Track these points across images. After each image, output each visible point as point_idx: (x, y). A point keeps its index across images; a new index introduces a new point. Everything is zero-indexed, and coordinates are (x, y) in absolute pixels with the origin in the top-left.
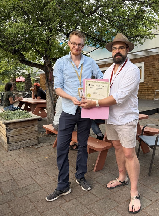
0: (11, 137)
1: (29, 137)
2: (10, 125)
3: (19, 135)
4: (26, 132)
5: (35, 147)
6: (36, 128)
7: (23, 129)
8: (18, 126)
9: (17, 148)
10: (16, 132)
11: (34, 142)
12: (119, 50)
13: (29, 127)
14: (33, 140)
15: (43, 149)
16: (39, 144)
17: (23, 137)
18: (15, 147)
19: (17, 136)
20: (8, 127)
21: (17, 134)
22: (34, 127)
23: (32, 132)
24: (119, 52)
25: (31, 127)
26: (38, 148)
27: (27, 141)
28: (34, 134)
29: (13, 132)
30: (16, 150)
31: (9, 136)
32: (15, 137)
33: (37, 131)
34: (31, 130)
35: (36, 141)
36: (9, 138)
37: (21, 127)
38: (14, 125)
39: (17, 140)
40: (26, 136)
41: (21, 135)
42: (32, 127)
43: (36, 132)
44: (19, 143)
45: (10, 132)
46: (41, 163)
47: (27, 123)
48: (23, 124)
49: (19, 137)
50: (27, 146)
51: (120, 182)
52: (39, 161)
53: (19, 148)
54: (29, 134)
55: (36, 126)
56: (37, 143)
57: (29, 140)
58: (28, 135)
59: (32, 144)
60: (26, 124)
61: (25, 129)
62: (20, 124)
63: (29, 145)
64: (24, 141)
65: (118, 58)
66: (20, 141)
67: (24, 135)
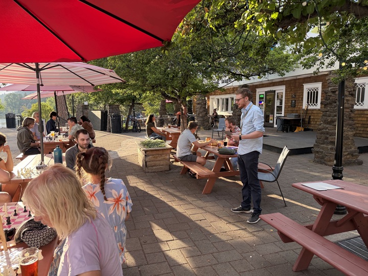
0: (148, 162)
1: (162, 164)
4: (160, 159)
5: (167, 172)
8: (154, 153)
10: (152, 158)
13: (162, 155)
14: (165, 166)
16: (170, 170)
17: (157, 163)
18: (151, 170)
19: (153, 162)
20: (147, 154)
23: (165, 159)
25: (164, 155)
27: (161, 166)
28: (166, 162)
30: (151, 173)
32: (151, 162)
35: (167, 168)
37: (156, 154)
38: (151, 152)
39: (153, 165)
40: (160, 162)
41: (156, 161)
43: (168, 160)
44: (154, 168)
45: (148, 158)
47: (161, 151)
48: (158, 152)
50: (160, 170)
53: (154, 171)
54: (162, 161)
59: (165, 170)
61: (159, 156)
63: (162, 170)
64: (158, 167)
66: (155, 166)
67: (158, 161)
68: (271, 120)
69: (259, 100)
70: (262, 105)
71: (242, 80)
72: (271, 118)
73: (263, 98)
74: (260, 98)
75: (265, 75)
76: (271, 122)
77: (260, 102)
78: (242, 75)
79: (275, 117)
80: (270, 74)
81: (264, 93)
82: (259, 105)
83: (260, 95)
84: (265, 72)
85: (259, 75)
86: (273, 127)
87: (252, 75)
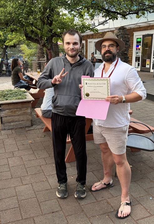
0: (4, 117)
1: (22, 119)
2: (3, 106)
3: (12, 116)
4: (19, 113)
5: (27, 129)
6: (29, 110)
7: (16, 111)
8: (11, 107)
9: (10, 128)
10: (9, 113)
11: (27, 124)
12: (108, 48)
13: (22, 109)
14: (26, 122)
15: (33, 132)
16: (32, 126)
17: (16, 118)
18: (8, 127)
19: (10, 117)
20: (2, 108)
21: (10, 114)
22: (27, 109)
23: (25, 114)
24: (109, 49)
25: (24, 109)
26: (30, 130)
27: (20, 122)
28: (28, 116)
29: (7, 112)
30: (9, 130)
31: (2, 116)
32: (8, 117)
33: (30, 113)
34: (24, 112)
35: (29, 123)
36: (3, 118)
37: (14, 108)
38: (7, 106)
39: (10, 120)
40: (19, 117)
41: (14, 116)
42: (26, 109)
43: (29, 115)
44: (12, 124)
45: (3, 113)
46: (23, 146)
47: (20, 104)
48: (16, 106)
49: (12, 117)
50: (20, 127)
51: (105, 184)
52: (22, 144)
53: (12, 128)
54: (22, 115)
55: (29, 108)
56: (30, 125)
57: (22, 122)
58: (21, 117)
59: (25, 126)
60: (20, 106)
61: (18, 110)
62: (13, 105)
63: (21, 127)
64: (17, 122)
65: (107, 56)
66: (13, 122)
67: (17, 116)
68: (148, 65)
69: (136, 44)
70: (139, 49)
71: (117, 19)
72: (148, 62)
73: (140, 42)
74: (138, 42)
75: (144, 14)
76: (147, 66)
77: (137, 46)
78: (118, 14)
79: (152, 61)
80: (150, 13)
81: (141, 37)
82: (137, 49)
83: (137, 39)
84: (144, 10)
85: (137, 13)
86: (149, 72)
87: (129, 14)
